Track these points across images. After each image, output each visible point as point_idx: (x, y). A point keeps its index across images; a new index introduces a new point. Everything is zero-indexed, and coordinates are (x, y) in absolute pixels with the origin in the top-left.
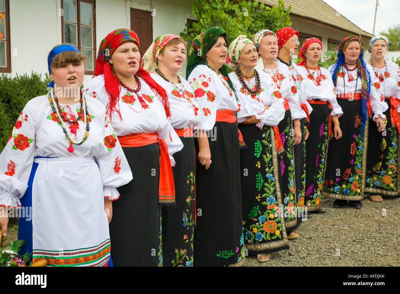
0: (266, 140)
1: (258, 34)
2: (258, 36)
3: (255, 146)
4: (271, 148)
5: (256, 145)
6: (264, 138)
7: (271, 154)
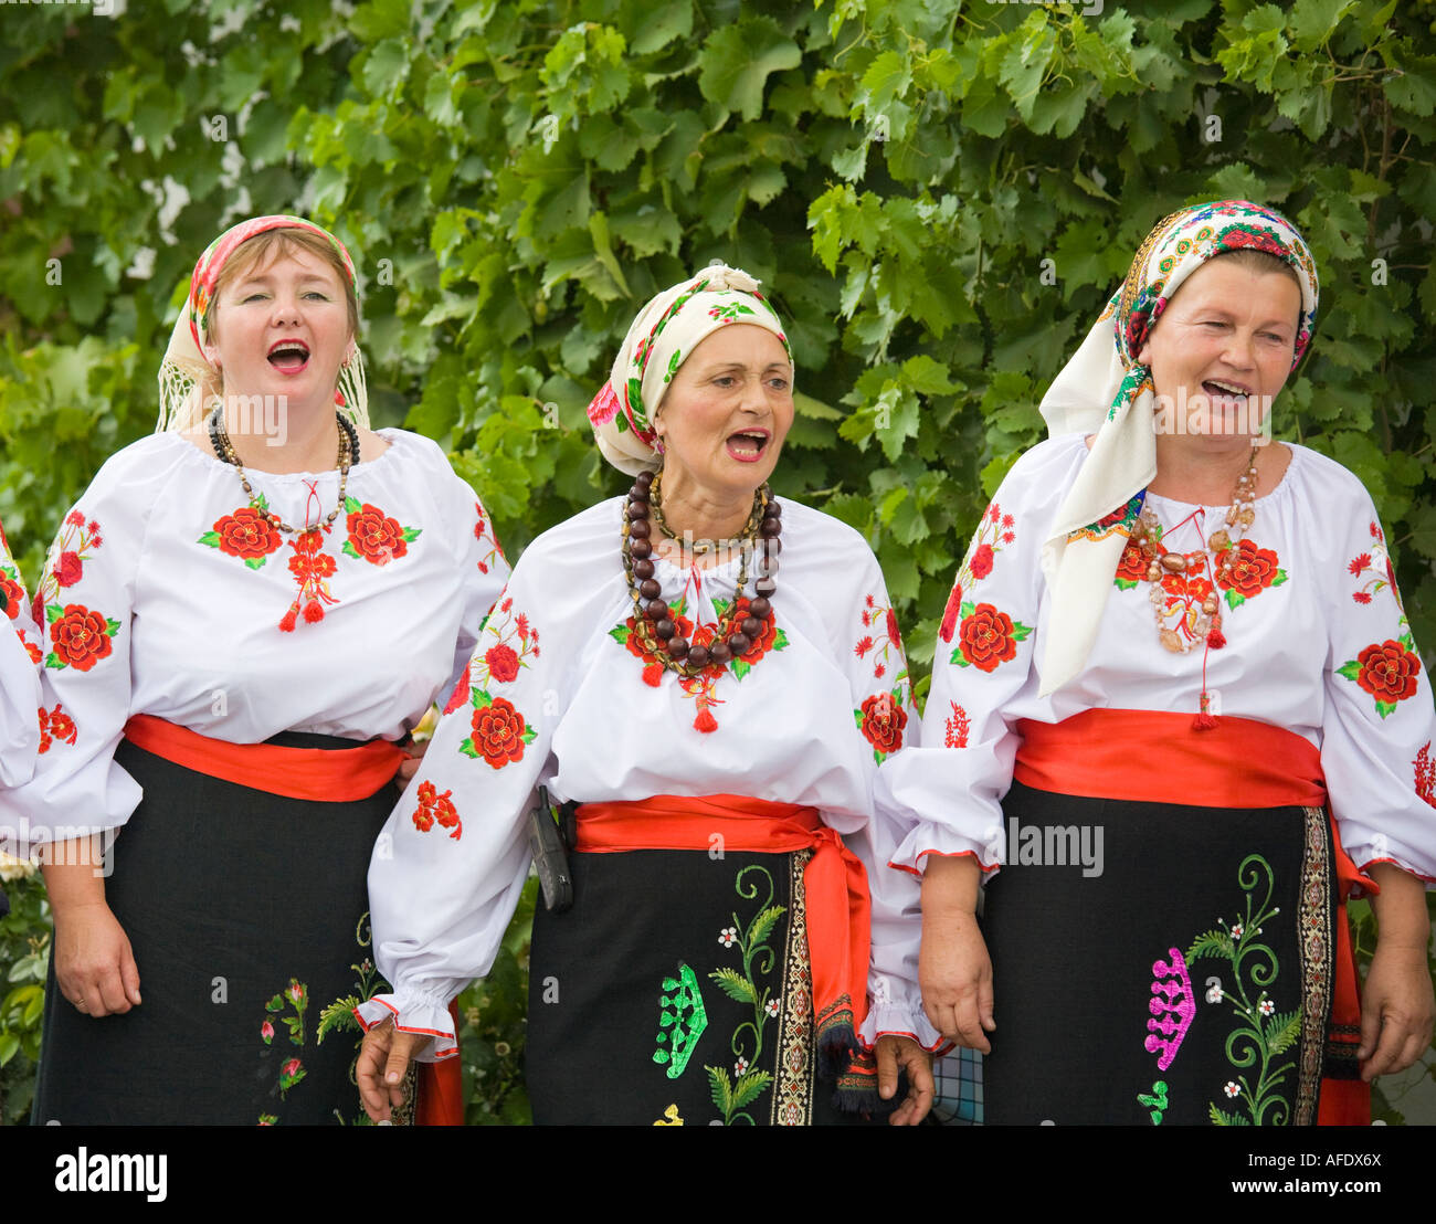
0: (747, 966)
1: (1186, 226)
2: (1179, 238)
3: (665, 1002)
4: (772, 1024)
5: (673, 994)
6: (732, 958)
7: (768, 1062)
